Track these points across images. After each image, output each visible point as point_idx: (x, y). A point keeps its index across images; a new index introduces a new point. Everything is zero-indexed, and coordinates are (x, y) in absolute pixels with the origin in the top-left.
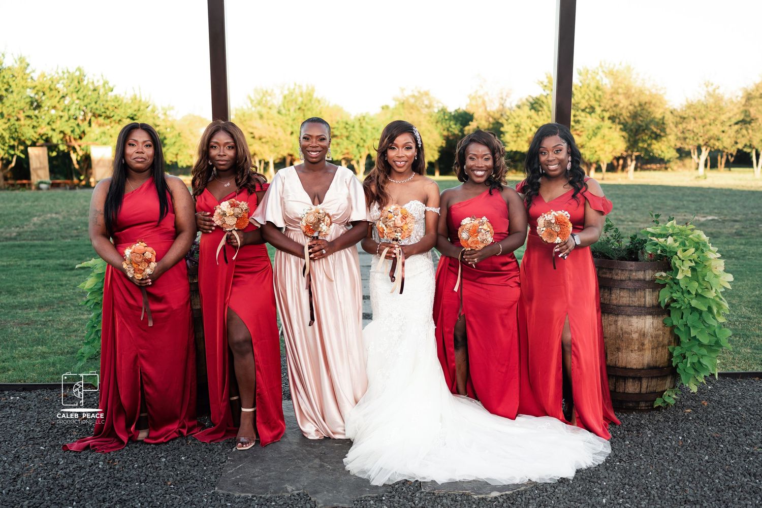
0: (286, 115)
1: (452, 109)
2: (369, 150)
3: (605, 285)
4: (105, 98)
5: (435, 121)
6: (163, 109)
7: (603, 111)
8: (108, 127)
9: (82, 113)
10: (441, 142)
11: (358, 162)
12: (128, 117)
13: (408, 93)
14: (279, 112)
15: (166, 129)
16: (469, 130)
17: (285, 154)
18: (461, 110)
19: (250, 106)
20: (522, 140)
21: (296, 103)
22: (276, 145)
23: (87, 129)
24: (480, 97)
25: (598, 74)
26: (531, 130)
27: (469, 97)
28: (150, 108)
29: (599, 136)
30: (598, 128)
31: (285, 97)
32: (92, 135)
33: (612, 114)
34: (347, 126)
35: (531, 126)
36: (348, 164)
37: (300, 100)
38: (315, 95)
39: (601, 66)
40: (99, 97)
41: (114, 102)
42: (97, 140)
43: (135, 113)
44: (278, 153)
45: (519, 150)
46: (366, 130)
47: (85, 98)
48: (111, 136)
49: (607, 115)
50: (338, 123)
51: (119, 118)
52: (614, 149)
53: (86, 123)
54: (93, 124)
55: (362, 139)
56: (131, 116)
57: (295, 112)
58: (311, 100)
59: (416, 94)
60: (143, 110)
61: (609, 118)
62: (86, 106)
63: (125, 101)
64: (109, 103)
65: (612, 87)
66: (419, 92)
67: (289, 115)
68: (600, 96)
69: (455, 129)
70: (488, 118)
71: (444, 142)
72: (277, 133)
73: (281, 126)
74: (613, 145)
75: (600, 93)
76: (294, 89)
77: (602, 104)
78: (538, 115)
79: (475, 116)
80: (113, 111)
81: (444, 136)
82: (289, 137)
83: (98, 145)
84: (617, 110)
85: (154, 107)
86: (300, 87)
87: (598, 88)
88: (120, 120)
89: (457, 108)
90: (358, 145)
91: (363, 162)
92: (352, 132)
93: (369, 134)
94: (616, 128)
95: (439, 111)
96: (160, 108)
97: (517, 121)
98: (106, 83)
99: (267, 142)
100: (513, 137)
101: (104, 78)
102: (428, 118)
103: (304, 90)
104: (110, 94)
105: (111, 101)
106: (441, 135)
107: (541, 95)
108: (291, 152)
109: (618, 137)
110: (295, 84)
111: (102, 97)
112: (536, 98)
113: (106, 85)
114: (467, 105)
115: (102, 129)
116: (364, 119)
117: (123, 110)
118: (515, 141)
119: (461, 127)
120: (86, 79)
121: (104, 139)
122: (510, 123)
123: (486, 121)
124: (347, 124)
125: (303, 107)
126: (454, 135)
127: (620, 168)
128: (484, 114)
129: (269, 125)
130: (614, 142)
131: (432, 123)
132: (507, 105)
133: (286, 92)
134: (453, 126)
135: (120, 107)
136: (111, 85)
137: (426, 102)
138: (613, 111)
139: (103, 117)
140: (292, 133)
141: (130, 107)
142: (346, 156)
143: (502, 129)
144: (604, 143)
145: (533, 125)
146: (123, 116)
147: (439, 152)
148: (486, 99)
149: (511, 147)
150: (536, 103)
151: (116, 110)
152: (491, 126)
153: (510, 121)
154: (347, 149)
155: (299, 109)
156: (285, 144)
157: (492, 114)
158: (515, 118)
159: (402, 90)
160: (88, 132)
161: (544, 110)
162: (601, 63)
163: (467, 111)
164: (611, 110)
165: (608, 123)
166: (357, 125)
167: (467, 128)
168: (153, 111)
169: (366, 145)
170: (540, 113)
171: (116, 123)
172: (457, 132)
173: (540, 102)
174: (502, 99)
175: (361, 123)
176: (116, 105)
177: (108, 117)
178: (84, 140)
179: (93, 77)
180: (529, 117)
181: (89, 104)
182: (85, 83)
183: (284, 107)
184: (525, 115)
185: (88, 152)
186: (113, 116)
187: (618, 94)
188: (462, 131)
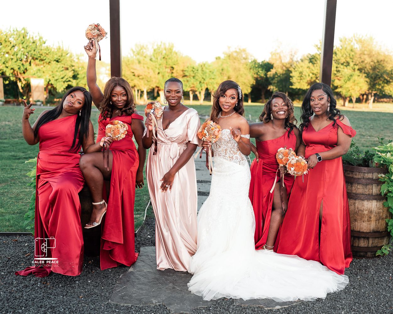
0: (155, 62)
1: (260, 61)
2: (207, 85)
3: (349, 181)
4: (40, 48)
5: (249, 68)
6: (77, 55)
7: (354, 65)
8: (42, 66)
9: (25, 57)
10: (253, 82)
11: (200, 93)
12: (55, 60)
13: (233, 49)
14: (151, 60)
15: (79, 68)
16: (270, 74)
17: (154, 86)
18: (266, 62)
19: (132, 55)
20: (303, 82)
21: (162, 54)
22: (148, 80)
23: (28, 67)
24: (278, 54)
25: (352, 41)
26: (309, 75)
27: (271, 53)
28: (68, 55)
29: (352, 81)
30: (351, 76)
31: (155, 50)
32: (32, 71)
33: (360, 67)
34: (194, 70)
35: (309, 73)
36: (194, 94)
37: (164, 52)
38: (174, 50)
39: (354, 36)
40: (36, 47)
41: (46, 50)
42: (34, 74)
43: (59, 58)
44: (150, 86)
45: (301, 88)
46: (206, 73)
47: (28, 48)
48: (43, 72)
49: (357, 67)
50: (188, 67)
51: (49, 61)
52: (361, 89)
53: (28, 63)
54: (32, 64)
55: (203, 78)
56: (57, 60)
57: (161, 60)
58: (171, 53)
59: (238, 50)
60: (64, 56)
61: (358, 70)
62: (28, 53)
63: (53, 50)
64: (43, 51)
65: (361, 50)
66: (240, 49)
67: (157, 61)
68: (353, 55)
69: (262, 73)
70: (283, 67)
71: (255, 81)
72: (149, 73)
73: (152, 69)
74: (360, 87)
75: (353, 53)
76: (161, 45)
77: (354, 61)
78: (314, 66)
79: (275, 65)
80: (45, 56)
81: (255, 78)
82: (157, 76)
83: (35, 78)
84: (364, 65)
85: (71, 54)
86: (164, 44)
87: (352, 50)
88: (50, 62)
89: (263, 60)
90: (200, 82)
91: (203, 93)
92: (196, 74)
93: (207, 75)
94: (362, 76)
95: (252, 62)
96: (75, 55)
97: (300, 70)
98: (41, 38)
99: (143, 79)
100: (298, 80)
101: (40, 35)
102: (245, 66)
103: (167, 46)
104: (43, 45)
105: (44, 50)
106: (253, 77)
107: (316, 54)
108: (158, 85)
109: (364, 82)
110: (161, 42)
111: (38, 47)
112: (313, 55)
113: (41, 40)
114: (270, 59)
115: (38, 67)
116: (204, 66)
117: (51, 56)
118: (299, 82)
119: (266, 72)
120: (28, 35)
121: (39, 74)
122: (296, 71)
123: (282, 69)
124: (193, 68)
125: (166, 57)
126: (261, 77)
127: (364, 100)
128: (281, 65)
129: (144, 68)
130: (360, 85)
131: (247, 69)
132: (295, 59)
133: (156, 47)
134: (261, 72)
135: (50, 54)
136: (44, 39)
137: (244, 56)
138: (361, 65)
139: (39, 60)
140: (159, 73)
141: (56, 54)
142: (193, 89)
143: (291, 75)
144: (355, 85)
145: (311, 72)
146: (52, 60)
147: (251, 87)
148: (282, 55)
149: (296, 86)
150: (313, 58)
151: (47, 56)
152: (284, 72)
153: (296, 69)
154: (193, 84)
155: (164, 58)
156: (154, 80)
157: (285, 64)
158: (299, 68)
159: (229, 48)
160: (29, 69)
161: (318, 63)
162: (354, 35)
163: (269, 62)
164: (359, 64)
165: (357, 72)
166: (200, 69)
167: (269, 73)
168: (71, 57)
169: (205, 82)
170: (315, 65)
171: (47, 64)
172: (262, 75)
173: (315, 58)
174: (292, 55)
175: (202, 68)
176: (47, 52)
177: (42, 60)
178: (26, 74)
179: (33, 34)
180: (308, 67)
181: (30, 51)
182: (28, 38)
183: (154, 57)
184: (306, 66)
185: (29, 82)
186: (45, 59)
187: (364, 54)
188: (266, 75)
